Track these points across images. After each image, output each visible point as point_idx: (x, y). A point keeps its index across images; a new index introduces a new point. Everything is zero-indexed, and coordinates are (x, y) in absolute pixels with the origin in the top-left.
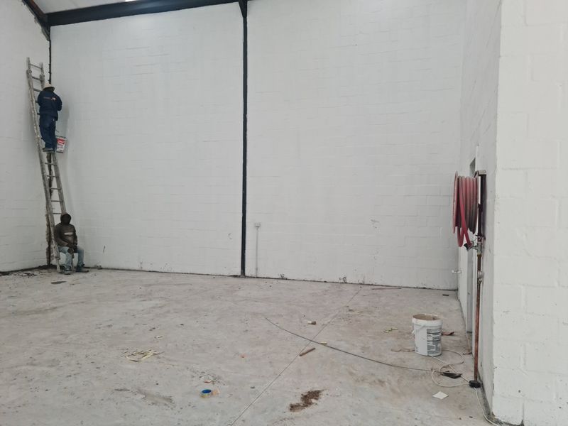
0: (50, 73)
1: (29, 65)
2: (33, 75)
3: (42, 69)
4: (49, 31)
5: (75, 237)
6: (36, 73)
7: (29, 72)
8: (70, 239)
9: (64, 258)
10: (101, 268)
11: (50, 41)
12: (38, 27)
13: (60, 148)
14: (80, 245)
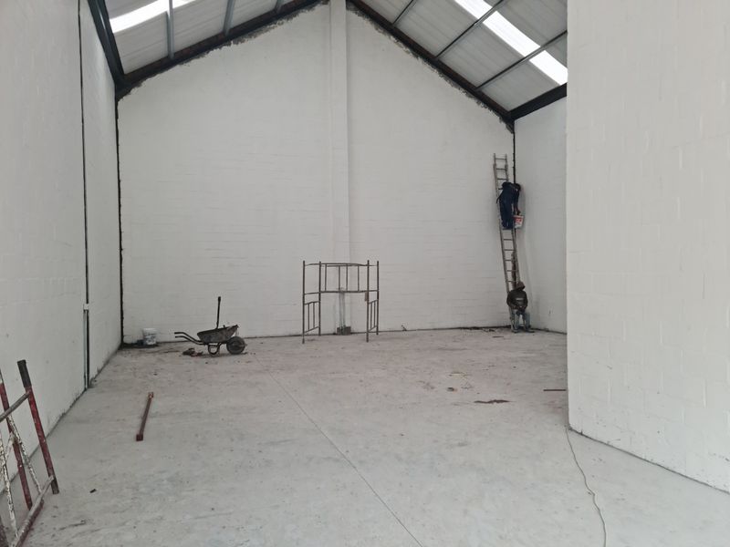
0: (514, 160)
1: (495, 159)
2: (498, 167)
3: (506, 160)
4: (513, 125)
5: (525, 302)
6: (500, 165)
7: (495, 165)
8: (520, 303)
9: (521, 321)
10: (548, 331)
11: (514, 133)
12: (503, 125)
13: (518, 225)
14: (528, 309)
